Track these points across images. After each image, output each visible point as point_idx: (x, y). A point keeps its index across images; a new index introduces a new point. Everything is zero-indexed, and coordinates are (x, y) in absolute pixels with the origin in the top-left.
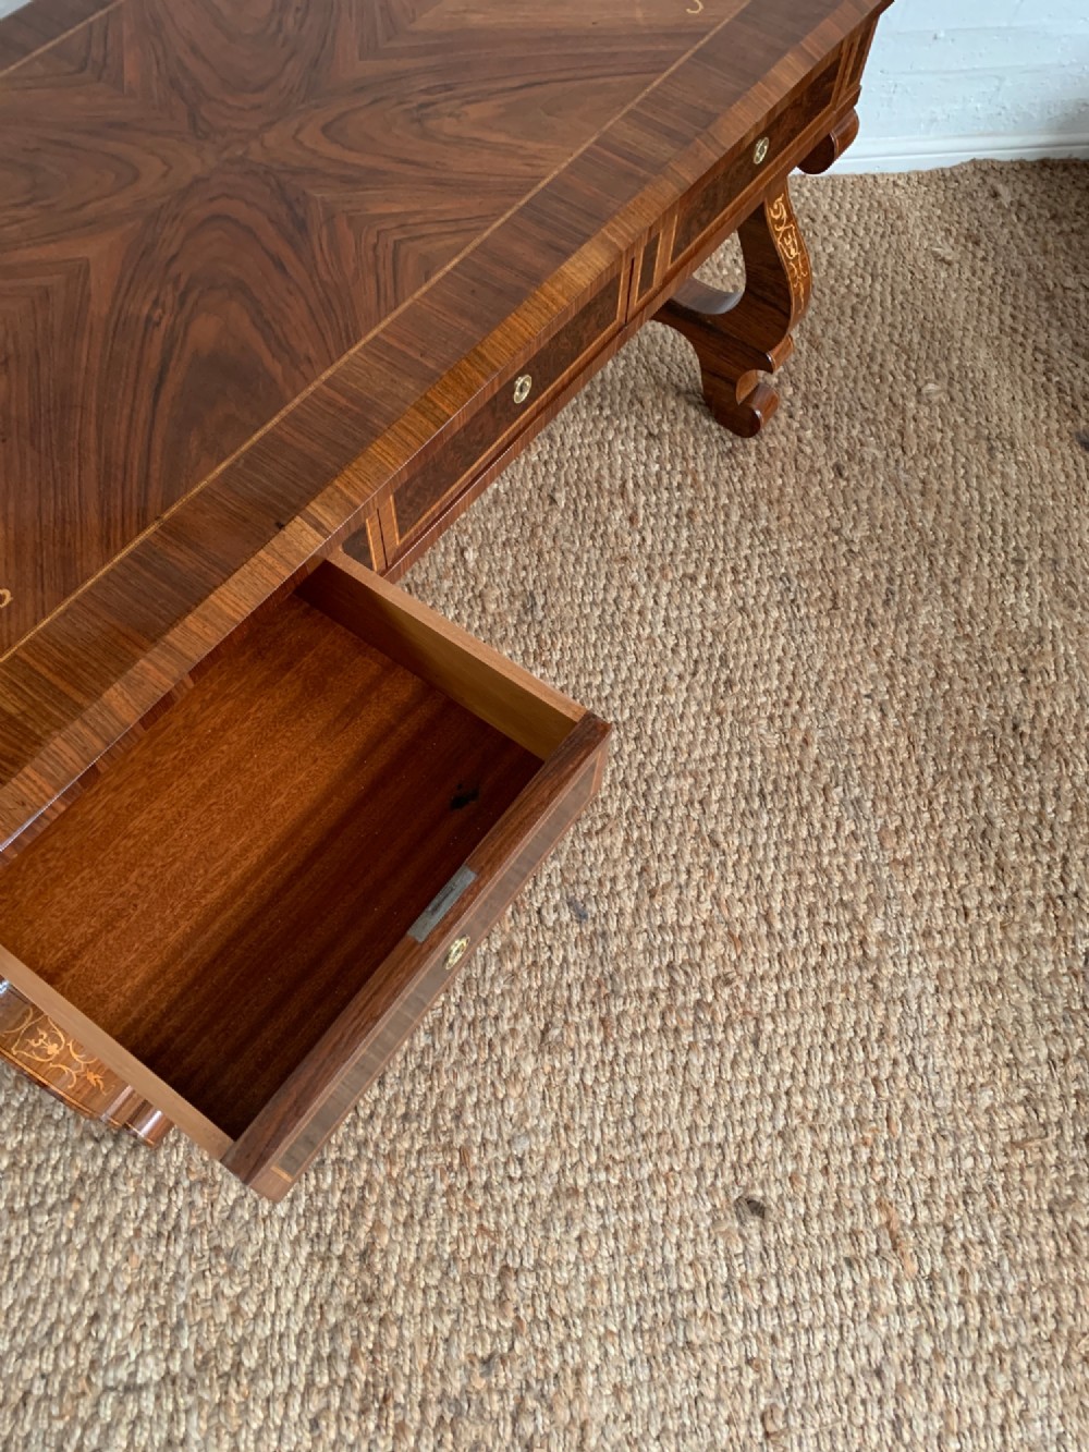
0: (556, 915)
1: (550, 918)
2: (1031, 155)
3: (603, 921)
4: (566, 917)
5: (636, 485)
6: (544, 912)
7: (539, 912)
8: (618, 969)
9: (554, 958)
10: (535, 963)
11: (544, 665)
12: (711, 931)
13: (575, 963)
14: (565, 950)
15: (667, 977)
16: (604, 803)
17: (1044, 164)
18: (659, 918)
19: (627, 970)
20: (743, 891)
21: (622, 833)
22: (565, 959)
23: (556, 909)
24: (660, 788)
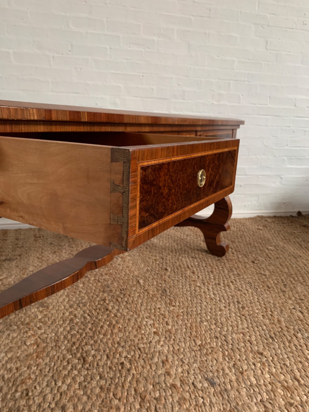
0: (201, 385)
1: (199, 386)
2: (272, 215)
3: (224, 385)
4: (206, 385)
5: (192, 266)
6: (195, 383)
7: (193, 384)
8: (238, 404)
9: (205, 401)
10: (196, 405)
11: (174, 306)
12: (274, 386)
13: (216, 403)
14: (210, 398)
15: (262, 406)
16: (210, 344)
17: (275, 217)
18: (249, 382)
19: (242, 404)
20: (280, 370)
21: (221, 353)
22: (211, 401)
23: (200, 382)
24: (231, 338)
